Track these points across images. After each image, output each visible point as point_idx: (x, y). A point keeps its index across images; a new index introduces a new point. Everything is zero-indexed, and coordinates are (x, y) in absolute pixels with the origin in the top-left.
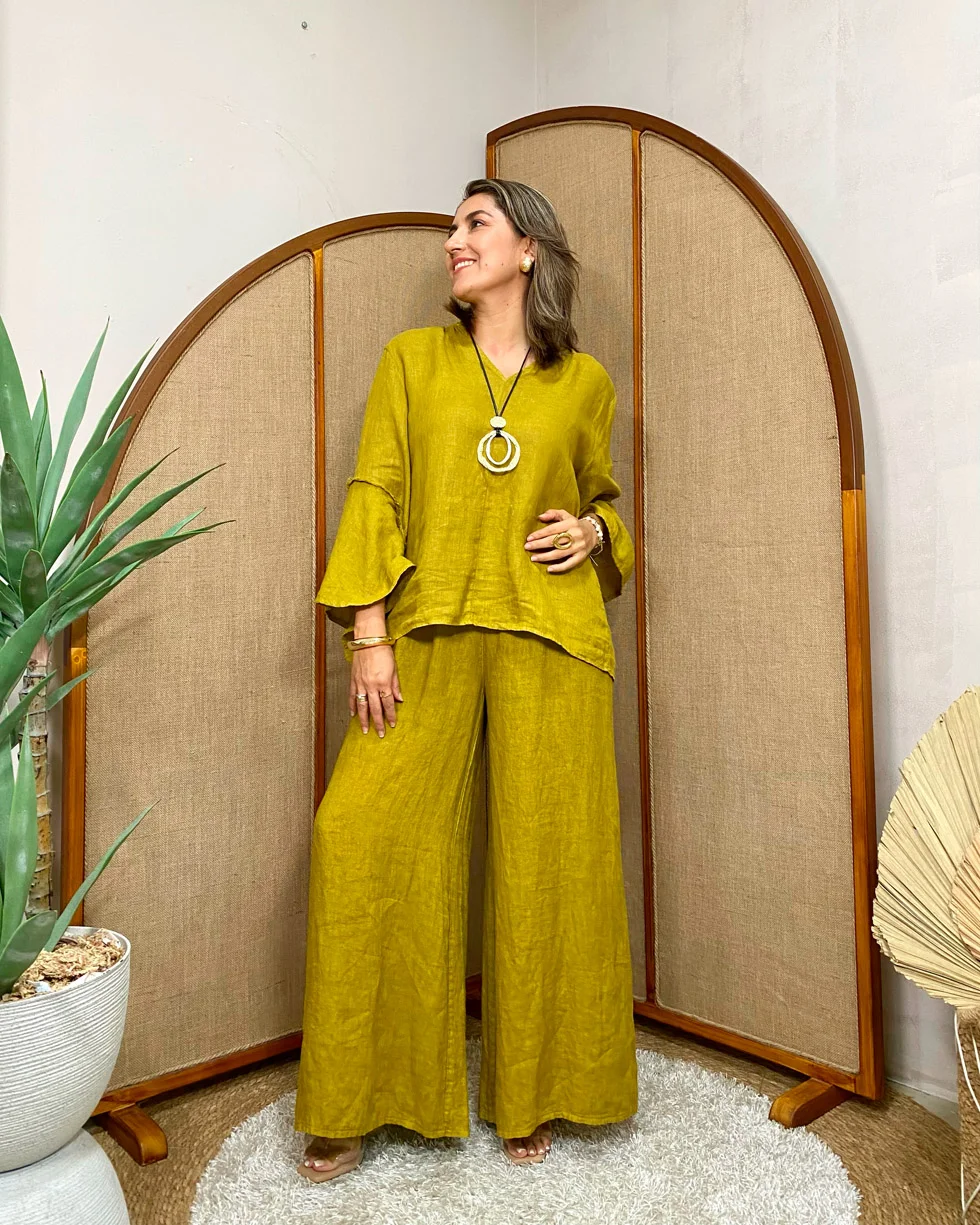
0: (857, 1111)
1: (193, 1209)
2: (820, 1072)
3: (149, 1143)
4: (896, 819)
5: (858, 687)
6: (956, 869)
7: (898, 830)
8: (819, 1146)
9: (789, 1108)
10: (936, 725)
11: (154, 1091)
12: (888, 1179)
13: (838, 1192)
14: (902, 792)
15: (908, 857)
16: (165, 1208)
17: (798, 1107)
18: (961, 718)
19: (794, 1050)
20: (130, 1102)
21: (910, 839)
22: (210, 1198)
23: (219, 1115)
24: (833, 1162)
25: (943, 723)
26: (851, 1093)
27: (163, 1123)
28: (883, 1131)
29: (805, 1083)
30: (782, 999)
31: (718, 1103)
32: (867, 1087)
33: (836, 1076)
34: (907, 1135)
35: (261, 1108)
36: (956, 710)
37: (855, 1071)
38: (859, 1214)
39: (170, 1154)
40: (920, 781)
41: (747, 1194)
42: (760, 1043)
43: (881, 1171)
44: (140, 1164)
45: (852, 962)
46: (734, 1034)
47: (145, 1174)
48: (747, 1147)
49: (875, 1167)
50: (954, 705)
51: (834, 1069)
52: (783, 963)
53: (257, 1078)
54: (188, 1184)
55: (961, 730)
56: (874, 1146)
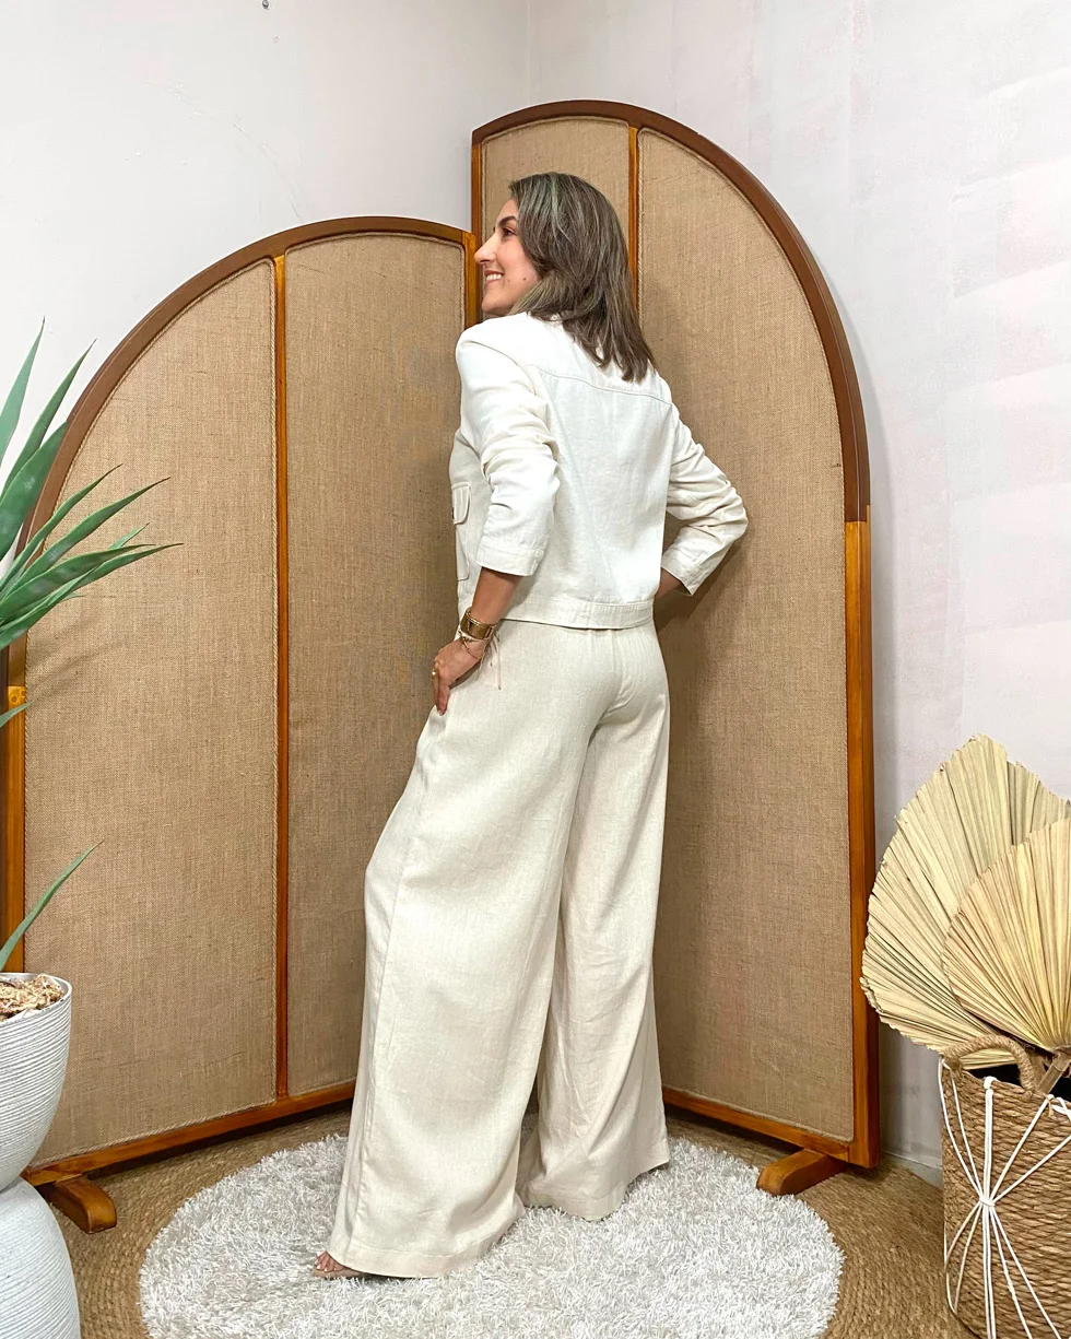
0: (850, 1181)
1: (142, 1271)
2: (813, 1142)
3: (96, 1211)
4: (888, 871)
5: (858, 733)
6: (950, 921)
7: (891, 882)
8: (806, 1213)
9: (778, 1174)
10: (936, 774)
11: (103, 1162)
12: (875, 1242)
13: (821, 1254)
14: (897, 842)
15: (900, 908)
16: (112, 1272)
17: (787, 1175)
18: (964, 768)
19: (785, 1121)
20: (75, 1172)
21: (904, 892)
22: (161, 1261)
23: (172, 1187)
24: (819, 1225)
25: (944, 773)
26: (844, 1162)
27: (113, 1195)
28: (877, 1199)
29: (796, 1155)
30: (776, 1068)
31: (705, 1175)
32: (861, 1156)
33: (831, 1145)
34: (901, 1202)
35: (217, 1181)
36: (958, 758)
37: (850, 1139)
38: (840, 1273)
39: (119, 1223)
40: (917, 833)
41: (726, 1256)
42: (753, 1116)
43: (869, 1235)
44: (87, 1232)
45: (848, 1027)
46: (727, 1108)
47: (92, 1242)
48: (731, 1214)
49: (863, 1232)
50: (956, 754)
51: (827, 1139)
52: (777, 1030)
53: (215, 1154)
54: (138, 1250)
55: (963, 779)
56: (863, 1213)
